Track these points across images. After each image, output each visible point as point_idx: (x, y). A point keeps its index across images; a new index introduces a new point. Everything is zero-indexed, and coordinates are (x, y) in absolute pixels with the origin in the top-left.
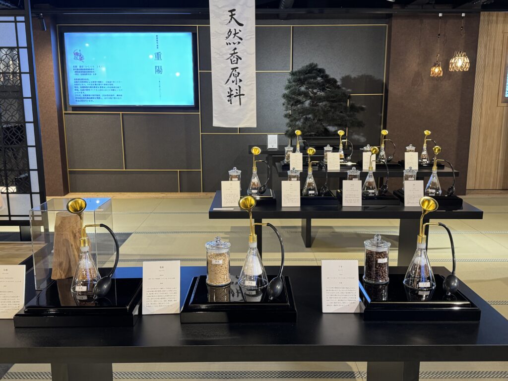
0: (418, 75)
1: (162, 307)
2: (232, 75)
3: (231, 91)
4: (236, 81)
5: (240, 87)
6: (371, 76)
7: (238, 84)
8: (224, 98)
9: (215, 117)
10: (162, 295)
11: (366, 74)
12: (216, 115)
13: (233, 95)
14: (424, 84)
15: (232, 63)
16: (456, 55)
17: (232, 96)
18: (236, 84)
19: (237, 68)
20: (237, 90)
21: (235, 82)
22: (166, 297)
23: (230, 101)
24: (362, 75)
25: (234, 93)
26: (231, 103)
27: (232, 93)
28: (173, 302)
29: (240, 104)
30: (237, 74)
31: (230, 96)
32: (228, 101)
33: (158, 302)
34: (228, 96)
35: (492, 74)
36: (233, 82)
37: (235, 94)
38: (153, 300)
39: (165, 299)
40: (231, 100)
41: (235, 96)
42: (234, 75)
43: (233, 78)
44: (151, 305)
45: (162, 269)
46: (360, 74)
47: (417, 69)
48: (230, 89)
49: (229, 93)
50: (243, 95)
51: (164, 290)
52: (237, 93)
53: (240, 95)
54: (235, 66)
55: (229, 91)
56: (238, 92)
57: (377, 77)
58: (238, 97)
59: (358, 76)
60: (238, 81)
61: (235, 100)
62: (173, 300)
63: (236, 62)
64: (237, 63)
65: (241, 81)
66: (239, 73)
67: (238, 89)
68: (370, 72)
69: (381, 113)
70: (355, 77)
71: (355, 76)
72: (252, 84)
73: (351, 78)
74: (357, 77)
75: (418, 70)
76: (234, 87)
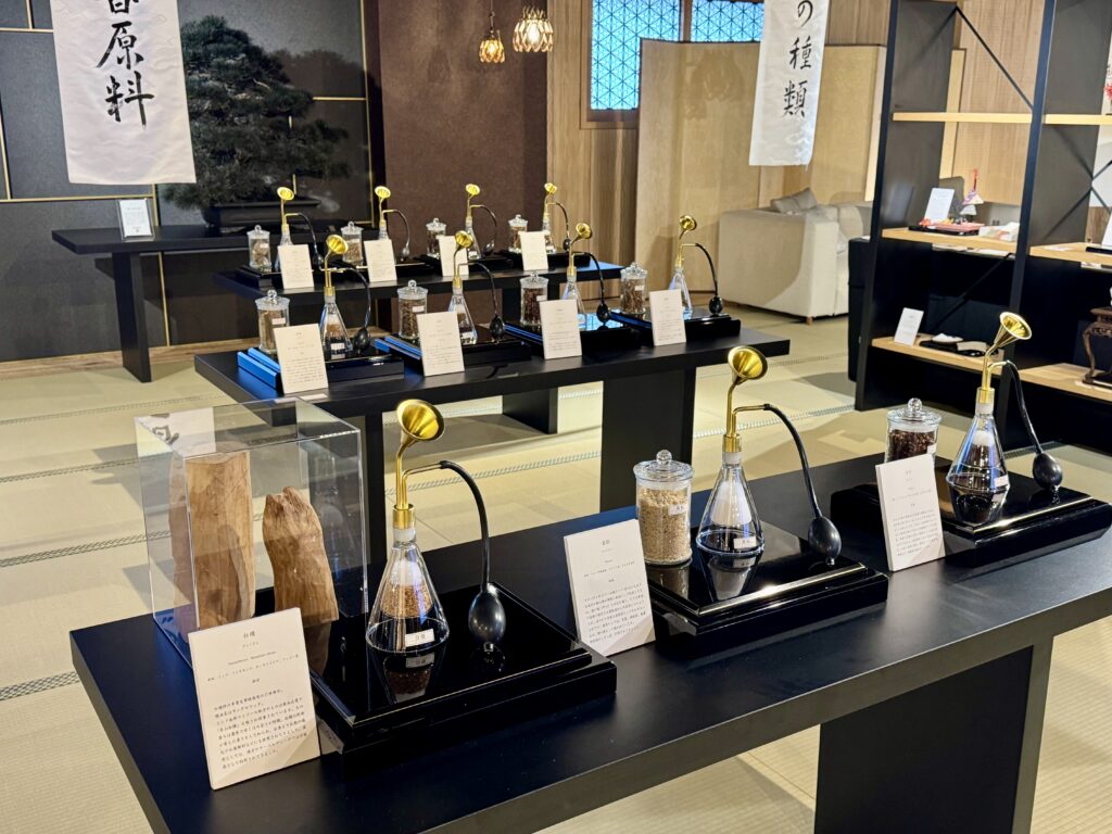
0: (438, 56)
1: (621, 635)
2: (117, 42)
3: (117, 85)
4: (129, 60)
5: (138, 76)
6: (334, 54)
7: (134, 68)
8: (98, 106)
9: (73, 157)
10: (616, 606)
11: (323, 50)
12: (74, 153)
13: (121, 95)
14: (453, 77)
15: (113, 10)
16: (527, 17)
17: (119, 100)
18: (129, 67)
19: (128, 24)
20: (130, 83)
21: (125, 62)
22: (625, 610)
23: (115, 112)
24: (314, 51)
25: (124, 90)
26: (118, 119)
27: (119, 91)
28: (641, 619)
29: (144, 122)
30: (129, 39)
31: (113, 100)
32: (110, 112)
33: (610, 627)
34: (108, 100)
35: (567, 60)
36: (120, 61)
37: (127, 95)
38: (601, 624)
39: (624, 616)
40: (117, 112)
41: (128, 100)
42: (121, 44)
43: (118, 51)
44: (598, 636)
45: (607, 546)
46: (310, 49)
47: (436, 43)
48: (113, 79)
49: (110, 91)
50: (150, 97)
51: (618, 594)
52: (132, 91)
53: (140, 97)
54: (121, 18)
55: (111, 85)
56: (134, 87)
57: (348, 57)
58: (137, 101)
59: (306, 53)
60: (133, 59)
61: (129, 110)
62: (639, 612)
63: (123, 7)
64: (126, 11)
65: (139, 58)
66: (133, 39)
67: (134, 80)
68: (331, 46)
69: (366, 143)
70: (298, 57)
71: (299, 53)
72: (172, 67)
73: (289, 56)
74: (303, 55)
75: (439, 46)
76: (124, 76)
